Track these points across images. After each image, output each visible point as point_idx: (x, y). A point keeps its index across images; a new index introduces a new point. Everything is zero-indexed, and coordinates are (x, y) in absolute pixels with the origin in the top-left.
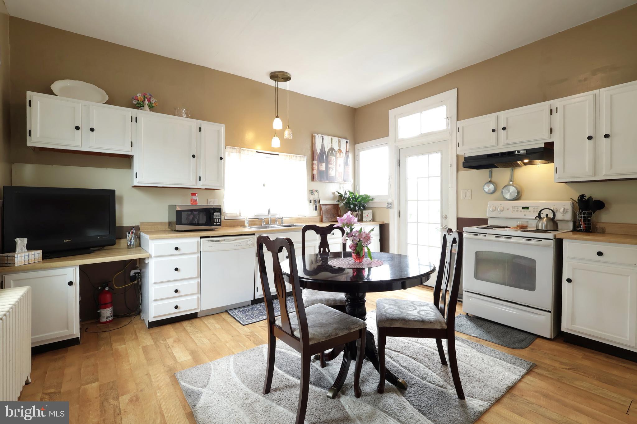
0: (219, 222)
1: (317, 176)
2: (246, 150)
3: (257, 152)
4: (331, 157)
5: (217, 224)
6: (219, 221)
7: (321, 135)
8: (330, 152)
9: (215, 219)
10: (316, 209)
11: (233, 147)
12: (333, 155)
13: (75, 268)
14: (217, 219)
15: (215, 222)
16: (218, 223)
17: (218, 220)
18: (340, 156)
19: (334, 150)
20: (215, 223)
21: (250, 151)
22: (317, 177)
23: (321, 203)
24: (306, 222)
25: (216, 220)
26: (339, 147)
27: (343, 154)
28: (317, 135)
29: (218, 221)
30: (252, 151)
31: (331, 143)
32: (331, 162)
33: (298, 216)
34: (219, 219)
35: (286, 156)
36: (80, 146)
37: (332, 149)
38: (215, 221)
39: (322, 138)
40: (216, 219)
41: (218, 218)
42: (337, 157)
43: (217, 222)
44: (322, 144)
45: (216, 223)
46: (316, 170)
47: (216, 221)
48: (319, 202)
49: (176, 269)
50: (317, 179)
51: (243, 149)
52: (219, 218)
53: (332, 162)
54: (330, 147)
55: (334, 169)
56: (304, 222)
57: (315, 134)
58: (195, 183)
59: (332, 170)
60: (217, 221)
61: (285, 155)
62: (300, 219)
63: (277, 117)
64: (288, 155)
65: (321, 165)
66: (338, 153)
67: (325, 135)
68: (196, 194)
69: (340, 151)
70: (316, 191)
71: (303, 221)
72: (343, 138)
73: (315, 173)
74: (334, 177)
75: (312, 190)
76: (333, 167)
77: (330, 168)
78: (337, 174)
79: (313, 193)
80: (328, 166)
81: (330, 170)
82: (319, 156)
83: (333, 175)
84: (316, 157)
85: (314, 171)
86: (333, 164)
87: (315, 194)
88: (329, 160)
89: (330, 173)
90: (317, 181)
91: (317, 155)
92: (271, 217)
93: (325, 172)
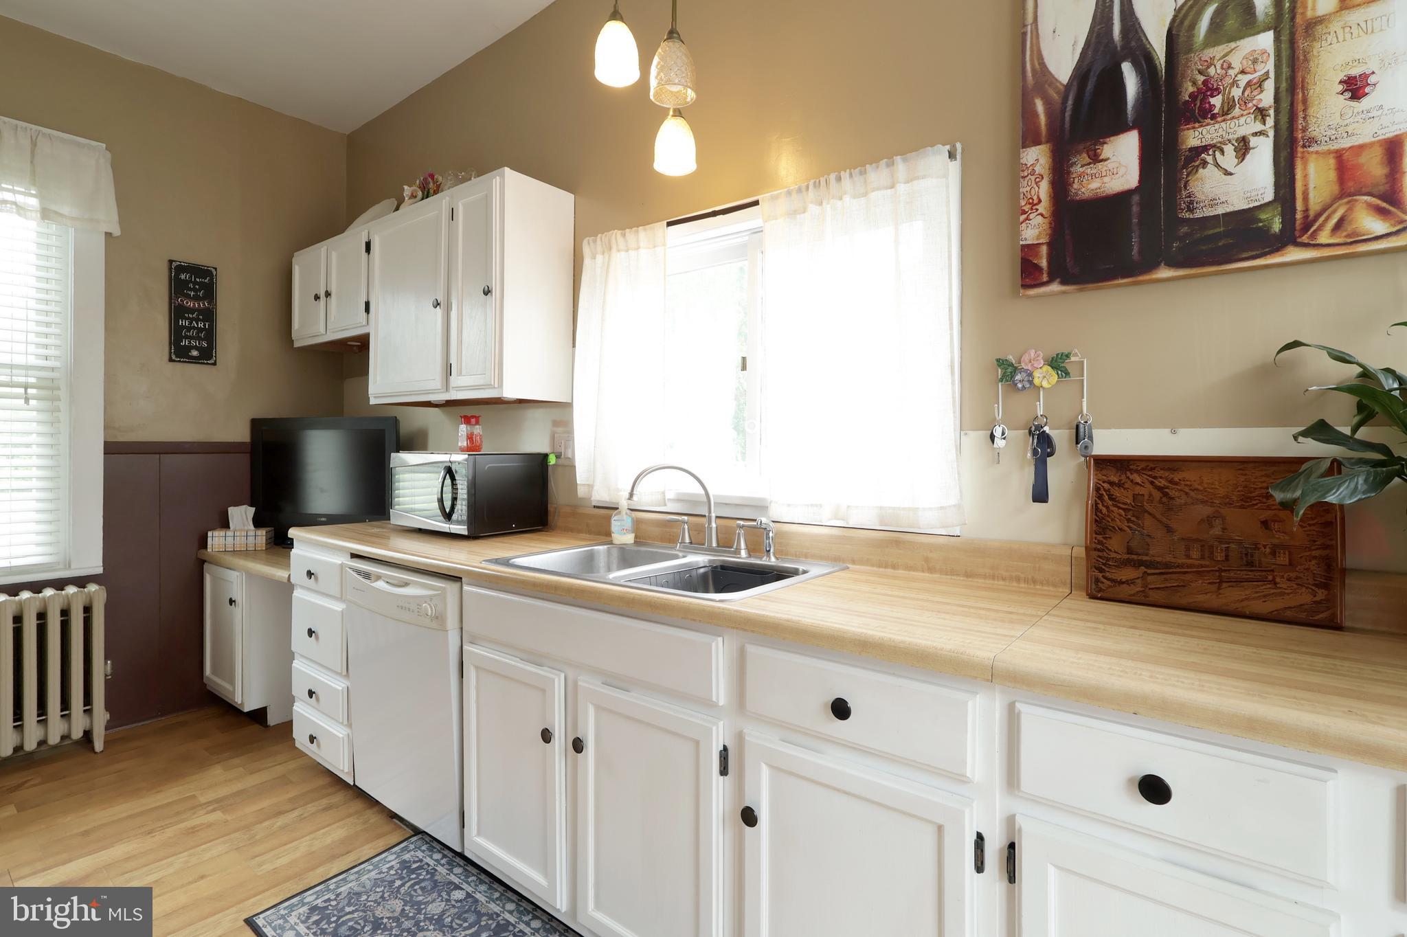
0: (464, 512)
1: (1044, 249)
2: (631, 231)
3: (669, 224)
4: (1218, 51)
5: (460, 518)
8: (1209, 12)
9: (456, 503)
10: (1040, 494)
12: (1248, 25)
13: (242, 575)
14: (460, 503)
15: (455, 511)
16: (462, 514)
17: (462, 505)
20: (456, 514)
22: (1044, 263)
24: (941, 572)
25: (458, 505)
29: (462, 509)
30: (651, 228)
32: (1216, 101)
33: (882, 523)
34: (464, 503)
36: (324, 332)
38: (456, 507)
40: (458, 500)
41: (462, 500)
42: (1313, 24)
43: (460, 511)
46: (1044, 207)
47: (458, 509)
48: (1079, 435)
49: (311, 631)
50: (1045, 278)
52: (465, 499)
53: (1236, 93)
55: (1263, 151)
56: (931, 570)
58: (440, 385)
59: (1229, 159)
60: (460, 507)
61: (789, 193)
62: (897, 543)
65: (1096, 159)
70: (1058, 363)
71: (927, 560)
73: (1034, 230)
74: (1263, 216)
75: (1010, 358)
76: (1246, 125)
77: (1205, 149)
78: (1306, 176)
79: (1018, 377)
80: (1173, 140)
81: (1210, 167)
82: (1070, 102)
83: (1238, 203)
84: (1036, 115)
85: (1027, 219)
86: (1244, 102)
87: (1036, 381)
88: (1191, 89)
89: (1200, 196)
90: (1055, 287)
91: (1048, 103)
92: (713, 515)
93: (1136, 199)
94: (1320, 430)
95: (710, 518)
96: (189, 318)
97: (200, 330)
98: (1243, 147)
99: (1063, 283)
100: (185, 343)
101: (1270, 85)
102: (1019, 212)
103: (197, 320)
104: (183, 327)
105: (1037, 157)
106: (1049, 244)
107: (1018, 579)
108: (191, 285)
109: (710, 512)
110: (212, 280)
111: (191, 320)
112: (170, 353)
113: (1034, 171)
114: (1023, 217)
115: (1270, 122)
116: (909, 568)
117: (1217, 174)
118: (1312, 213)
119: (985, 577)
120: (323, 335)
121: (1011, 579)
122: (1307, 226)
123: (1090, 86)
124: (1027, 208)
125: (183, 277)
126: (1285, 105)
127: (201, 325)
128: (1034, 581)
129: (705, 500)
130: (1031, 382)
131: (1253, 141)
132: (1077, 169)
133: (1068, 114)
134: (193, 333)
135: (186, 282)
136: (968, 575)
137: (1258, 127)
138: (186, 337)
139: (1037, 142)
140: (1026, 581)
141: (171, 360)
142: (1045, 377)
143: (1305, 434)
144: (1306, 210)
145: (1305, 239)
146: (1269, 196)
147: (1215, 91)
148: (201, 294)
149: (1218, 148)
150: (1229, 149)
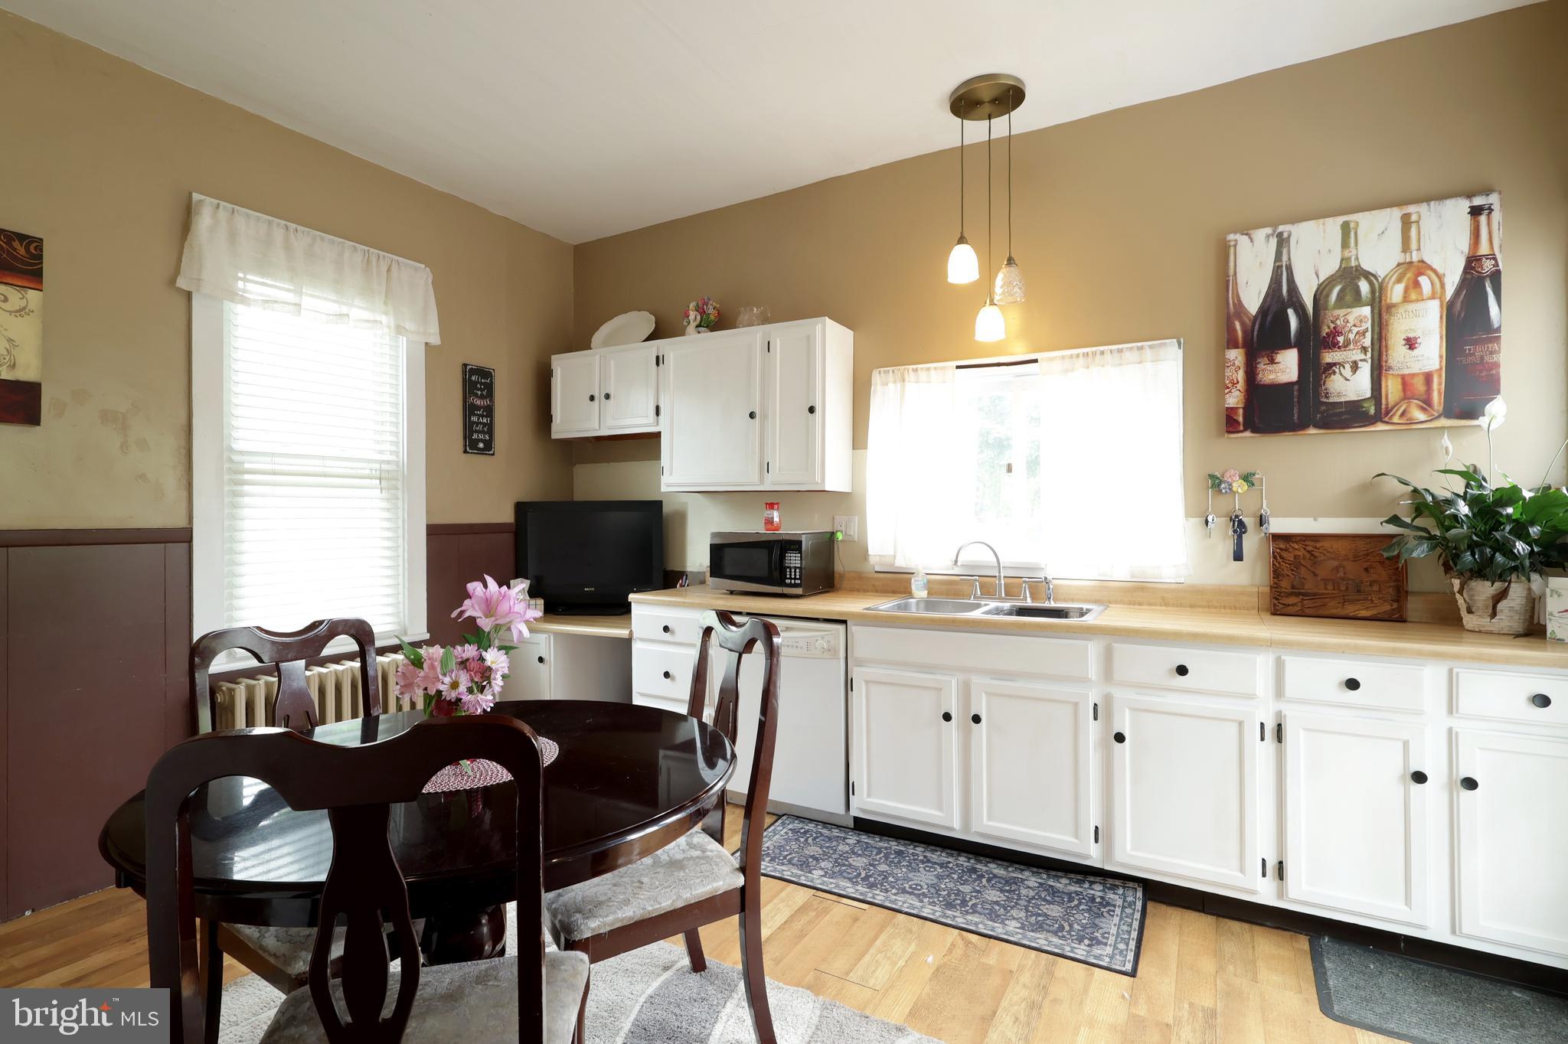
0: (798, 577)
1: (1241, 411)
2: (922, 369)
3: (958, 367)
4: (1341, 312)
5: (793, 581)
6: (798, 574)
7: (1269, 230)
8: (1337, 289)
9: (788, 570)
10: (1238, 556)
11: (886, 369)
12: (1357, 300)
13: (549, 637)
14: (793, 570)
15: (788, 576)
16: (795, 579)
17: (795, 572)
18: (1413, 296)
19: (1367, 275)
20: (788, 579)
21: (935, 368)
22: (1241, 419)
23: (1279, 525)
24: (1174, 605)
25: (791, 572)
26: (1406, 247)
27: (1440, 277)
28: (1243, 240)
29: (795, 575)
30: (941, 368)
31: (1345, 245)
32: (1341, 339)
33: (1133, 577)
34: (798, 570)
35: (1071, 356)
36: (597, 428)
37: (1350, 275)
38: (788, 573)
39: (1274, 241)
40: (790, 568)
41: (796, 568)
42: (1391, 307)
43: (793, 577)
44: (1277, 270)
45: (791, 578)
46: (1241, 385)
47: (791, 575)
48: (1262, 521)
49: (667, 675)
50: (1241, 428)
51: (915, 367)
52: (798, 567)
53: (1351, 336)
54: (1330, 266)
55: (1365, 369)
56: (1166, 605)
57: (1231, 237)
58: (756, 479)
59: (1347, 371)
60: (793, 574)
61: (1063, 357)
62: (1143, 589)
63: (962, 240)
64: (1078, 356)
65: (1272, 361)
66: (1399, 281)
67: (1293, 222)
68: (776, 506)
69: (1414, 270)
70: (1247, 478)
71: (1163, 598)
72: (1442, 197)
73: (1235, 399)
74: (1365, 405)
75: (1216, 473)
76: (1357, 355)
77: (1335, 364)
78: (1387, 386)
79: (1223, 486)
80: (1317, 357)
81: (1337, 375)
82: (1257, 326)
83: (1352, 397)
84: (1236, 330)
85: (1230, 392)
86: (1356, 342)
87: (1234, 489)
88: (1327, 330)
89: (1331, 390)
90: (1248, 434)
91: (1243, 324)
92: (1002, 575)
93: (1296, 387)
94: (1394, 520)
95: (1000, 576)
96: (477, 415)
97: (484, 425)
98: (1355, 367)
99: (1252, 432)
100: (475, 436)
101: (1369, 335)
102: (1223, 387)
103: (482, 416)
104: (474, 423)
105: (1236, 356)
106: (1244, 408)
107: (1225, 607)
108: (478, 386)
109: (1000, 572)
110: (491, 381)
111: (479, 416)
112: (465, 446)
113: (1234, 365)
114: (1227, 391)
115: (1369, 355)
116: (1150, 604)
117: (1342, 379)
118: (1390, 406)
119: (1203, 607)
120: (597, 430)
121: (1220, 607)
122: (1387, 413)
123: (1269, 318)
124: (1230, 385)
125: (473, 378)
126: (1376, 347)
127: (485, 421)
128: (1235, 608)
129: (996, 564)
130: (1230, 489)
131: (1360, 364)
132: (1261, 366)
133: (1255, 333)
134: (480, 427)
135: (476, 383)
136: (1192, 606)
137: (1363, 356)
138: (477, 431)
139: (1236, 347)
140: (1230, 608)
141: (465, 452)
142: (1240, 486)
143: (1387, 522)
144: (1387, 404)
145: (1386, 419)
146: (1368, 394)
147: (1340, 334)
148: (485, 393)
149: (1341, 365)
150: (1347, 366)
